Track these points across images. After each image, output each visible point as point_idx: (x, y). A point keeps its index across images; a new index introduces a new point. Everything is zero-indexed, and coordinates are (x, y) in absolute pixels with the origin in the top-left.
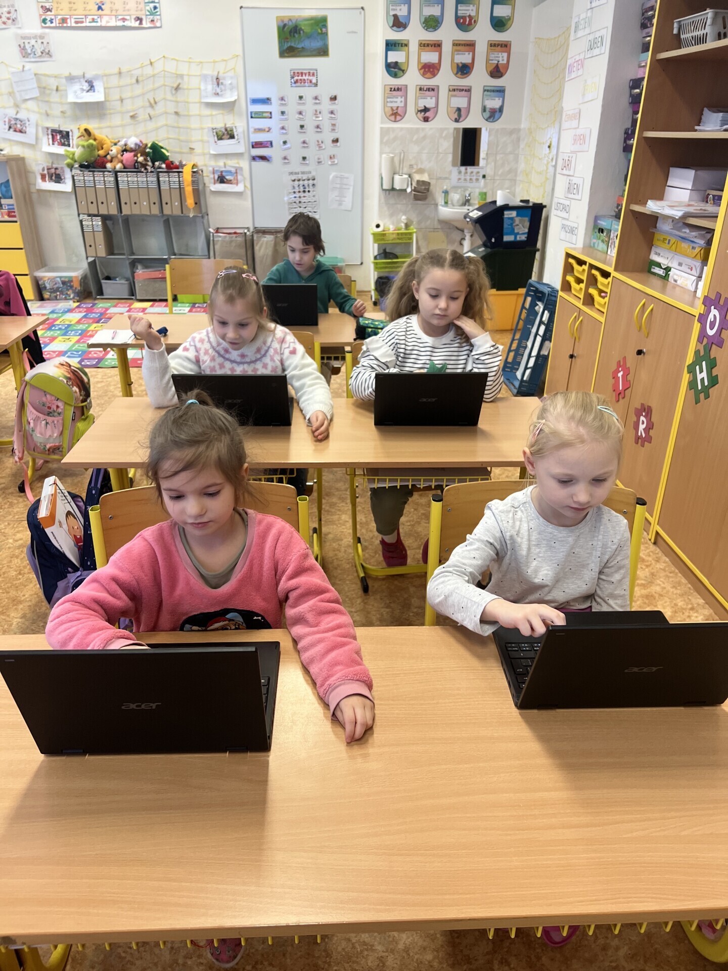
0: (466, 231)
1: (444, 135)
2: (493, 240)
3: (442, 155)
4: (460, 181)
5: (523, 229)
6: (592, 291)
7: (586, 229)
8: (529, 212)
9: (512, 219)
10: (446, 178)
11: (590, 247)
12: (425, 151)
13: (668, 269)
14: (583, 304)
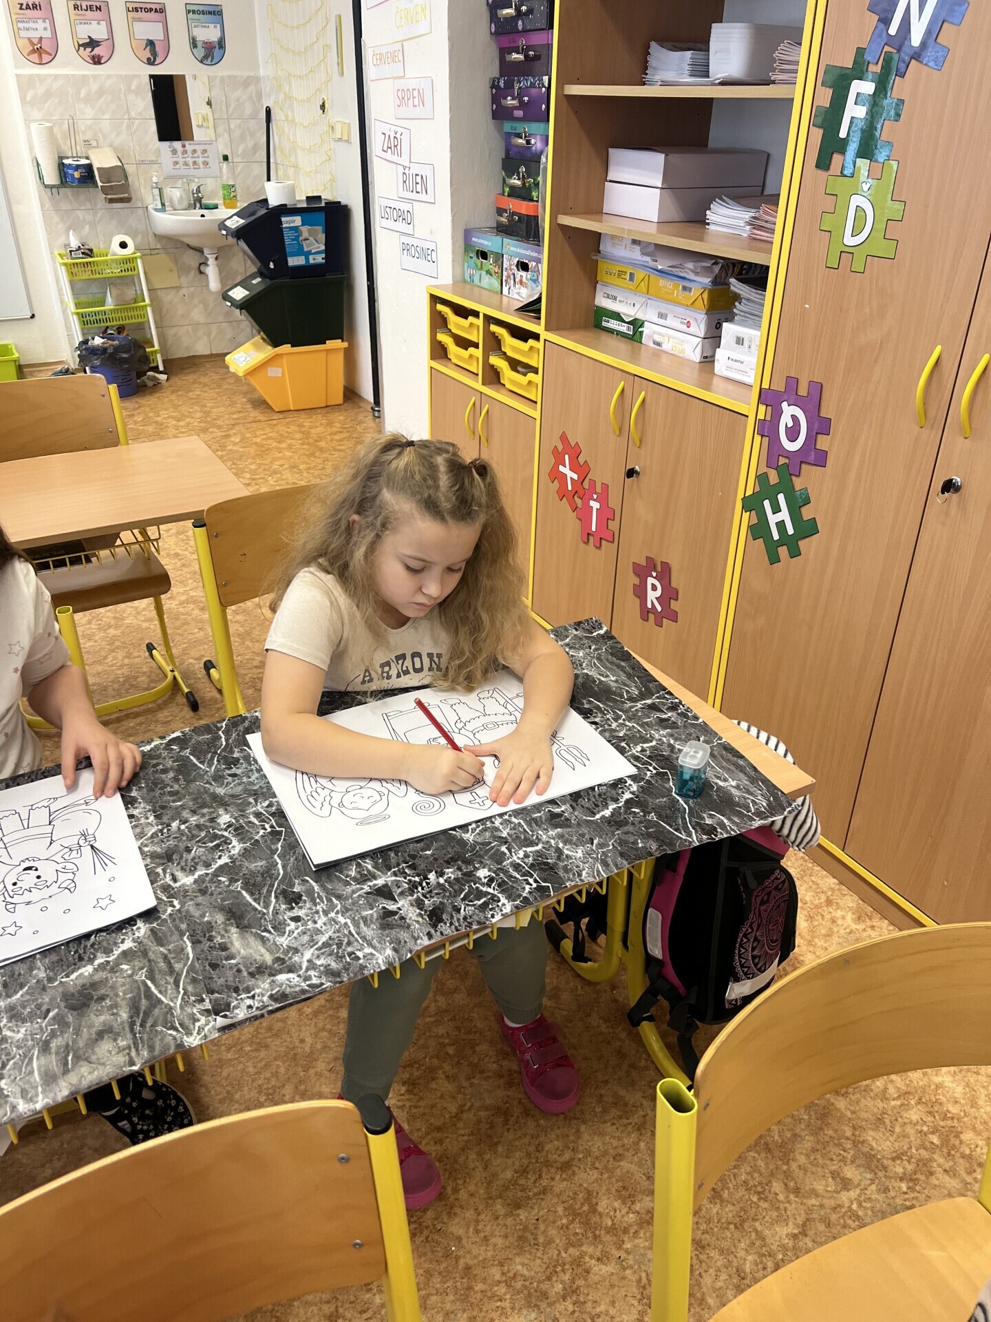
0: (206, 251)
1: (133, 87)
2: (272, 266)
3: (137, 122)
4: (178, 166)
5: (317, 245)
6: (495, 360)
7: (453, 252)
8: (321, 216)
9: (296, 229)
10: (152, 162)
11: (465, 281)
12: (107, 116)
13: (636, 324)
14: (484, 384)
